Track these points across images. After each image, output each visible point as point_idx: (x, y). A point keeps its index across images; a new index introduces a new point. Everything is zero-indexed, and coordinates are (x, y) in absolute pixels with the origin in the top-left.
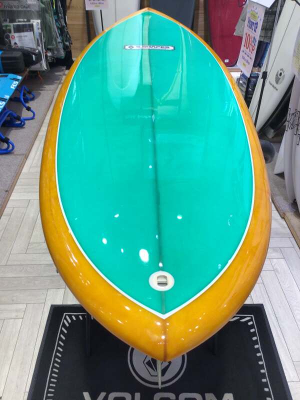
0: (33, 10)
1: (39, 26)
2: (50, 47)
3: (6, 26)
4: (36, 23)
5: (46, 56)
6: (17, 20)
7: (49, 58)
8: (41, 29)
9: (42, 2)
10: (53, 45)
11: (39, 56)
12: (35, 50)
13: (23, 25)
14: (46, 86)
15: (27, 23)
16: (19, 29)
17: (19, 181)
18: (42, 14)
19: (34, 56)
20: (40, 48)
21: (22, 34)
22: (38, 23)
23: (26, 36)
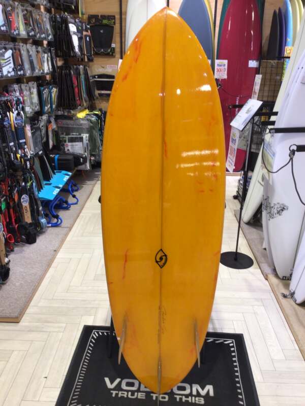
0: (84, 127)
1: (88, 139)
2: (93, 153)
3: (63, 137)
4: (85, 136)
5: (90, 159)
6: (71, 134)
7: (92, 161)
8: (89, 140)
9: (91, 122)
10: (96, 152)
11: (85, 159)
12: (83, 155)
13: (75, 137)
14: (87, 182)
15: (79, 136)
16: (72, 140)
17: (64, 245)
18: (90, 131)
19: (81, 159)
20: (86, 154)
21: (74, 144)
22: (86, 136)
23: (77, 145)
